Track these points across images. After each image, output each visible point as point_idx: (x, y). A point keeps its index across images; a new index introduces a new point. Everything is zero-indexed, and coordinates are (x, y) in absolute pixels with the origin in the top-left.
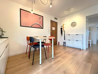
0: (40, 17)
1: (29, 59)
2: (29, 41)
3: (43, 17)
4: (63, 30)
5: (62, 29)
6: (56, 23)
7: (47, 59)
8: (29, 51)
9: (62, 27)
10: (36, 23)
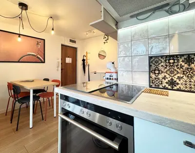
0: (39, 41)
1: (11, 123)
2: (12, 91)
3: (44, 40)
4: (87, 63)
5: (85, 62)
6: (75, 49)
7: (44, 120)
8: (11, 110)
9: (85, 58)
10: (28, 53)
